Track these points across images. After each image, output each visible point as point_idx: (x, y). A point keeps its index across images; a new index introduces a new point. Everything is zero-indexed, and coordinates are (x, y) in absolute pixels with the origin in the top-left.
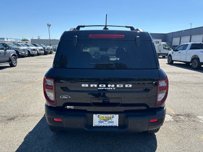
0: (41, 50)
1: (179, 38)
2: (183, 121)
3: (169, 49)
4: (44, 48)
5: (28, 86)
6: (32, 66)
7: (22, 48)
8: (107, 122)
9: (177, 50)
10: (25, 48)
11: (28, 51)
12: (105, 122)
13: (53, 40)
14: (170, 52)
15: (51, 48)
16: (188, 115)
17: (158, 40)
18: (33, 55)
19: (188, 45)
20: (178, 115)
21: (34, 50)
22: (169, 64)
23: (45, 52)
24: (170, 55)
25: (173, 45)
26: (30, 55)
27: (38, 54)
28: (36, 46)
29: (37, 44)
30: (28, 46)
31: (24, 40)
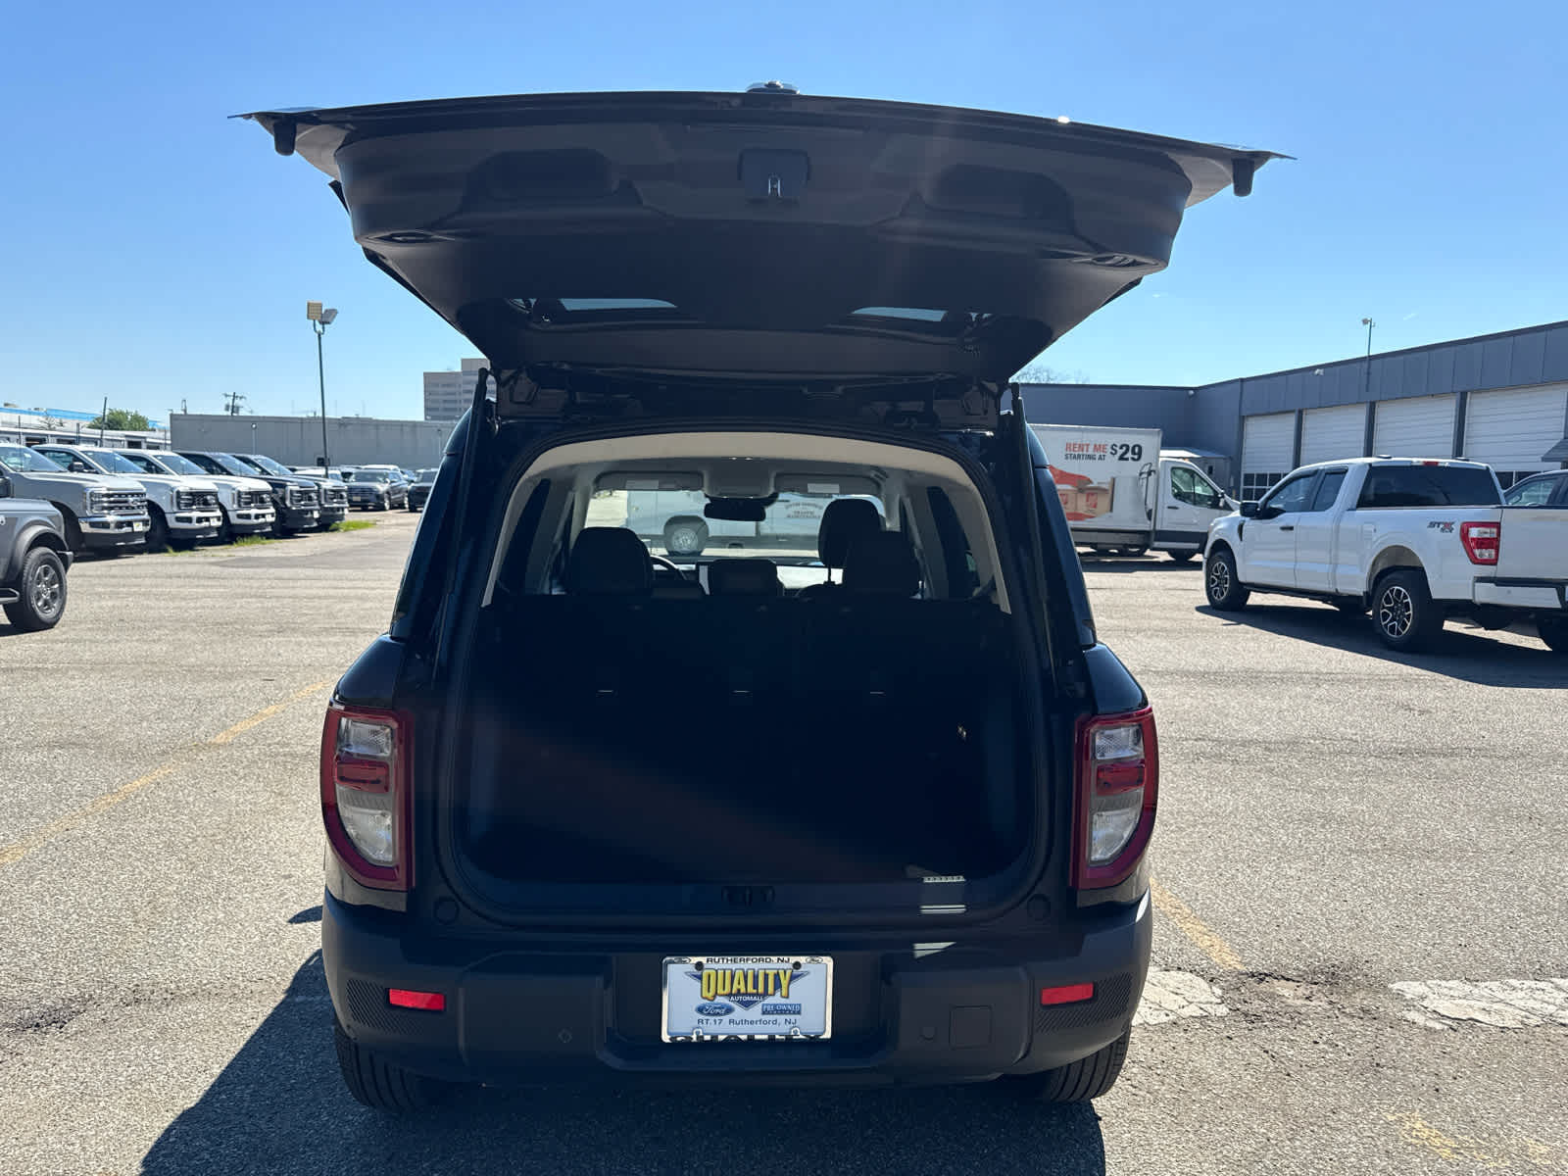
0: (255, 497)
1: (1292, 420)
2: (1296, 1018)
3: (1214, 502)
4: (278, 485)
5: (159, 774)
6: (183, 624)
7: (103, 483)
8: (755, 1012)
9: (1269, 514)
10: (130, 481)
11: (154, 508)
12: (739, 1012)
13: (344, 423)
14: (1222, 524)
15: (328, 484)
16: (1332, 978)
17: (1131, 437)
18: (185, 542)
19: (1341, 472)
20: (1261, 977)
21: (199, 498)
22: (1215, 608)
23: (282, 513)
24: (1222, 546)
25: (1248, 468)
26: (165, 537)
27: (230, 534)
28: (211, 467)
29: (222, 457)
30: (151, 467)
31: (113, 422)
